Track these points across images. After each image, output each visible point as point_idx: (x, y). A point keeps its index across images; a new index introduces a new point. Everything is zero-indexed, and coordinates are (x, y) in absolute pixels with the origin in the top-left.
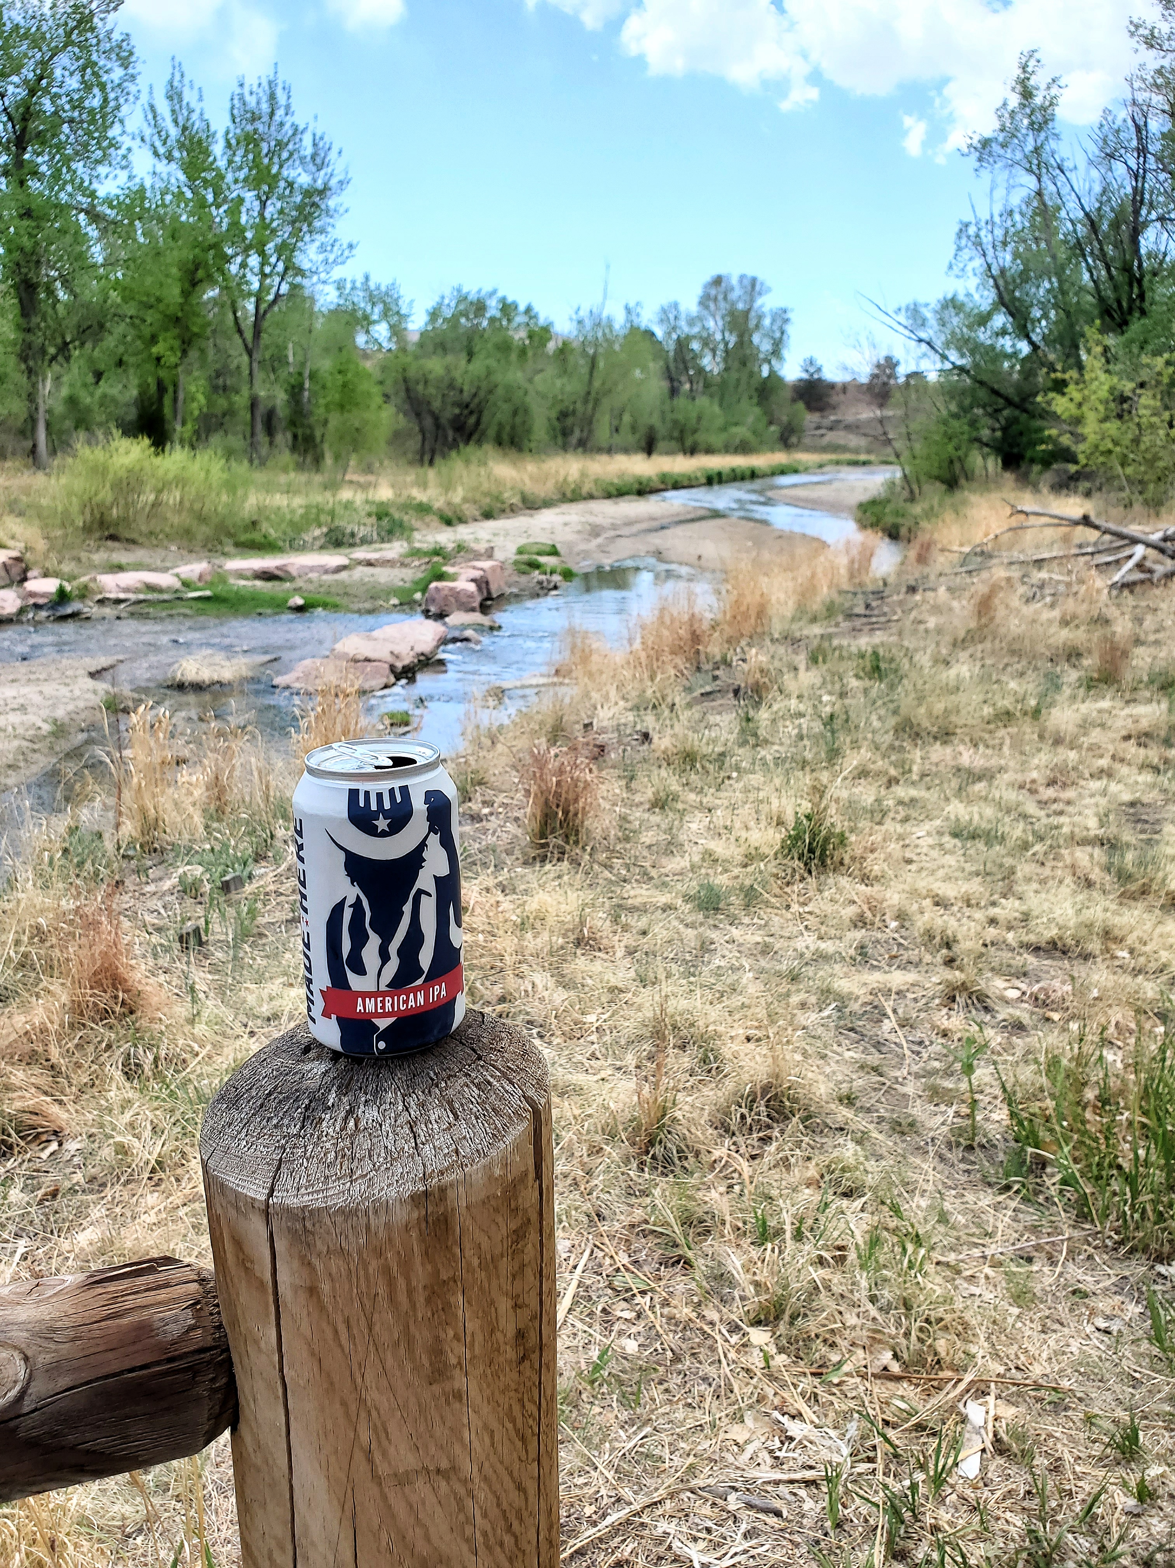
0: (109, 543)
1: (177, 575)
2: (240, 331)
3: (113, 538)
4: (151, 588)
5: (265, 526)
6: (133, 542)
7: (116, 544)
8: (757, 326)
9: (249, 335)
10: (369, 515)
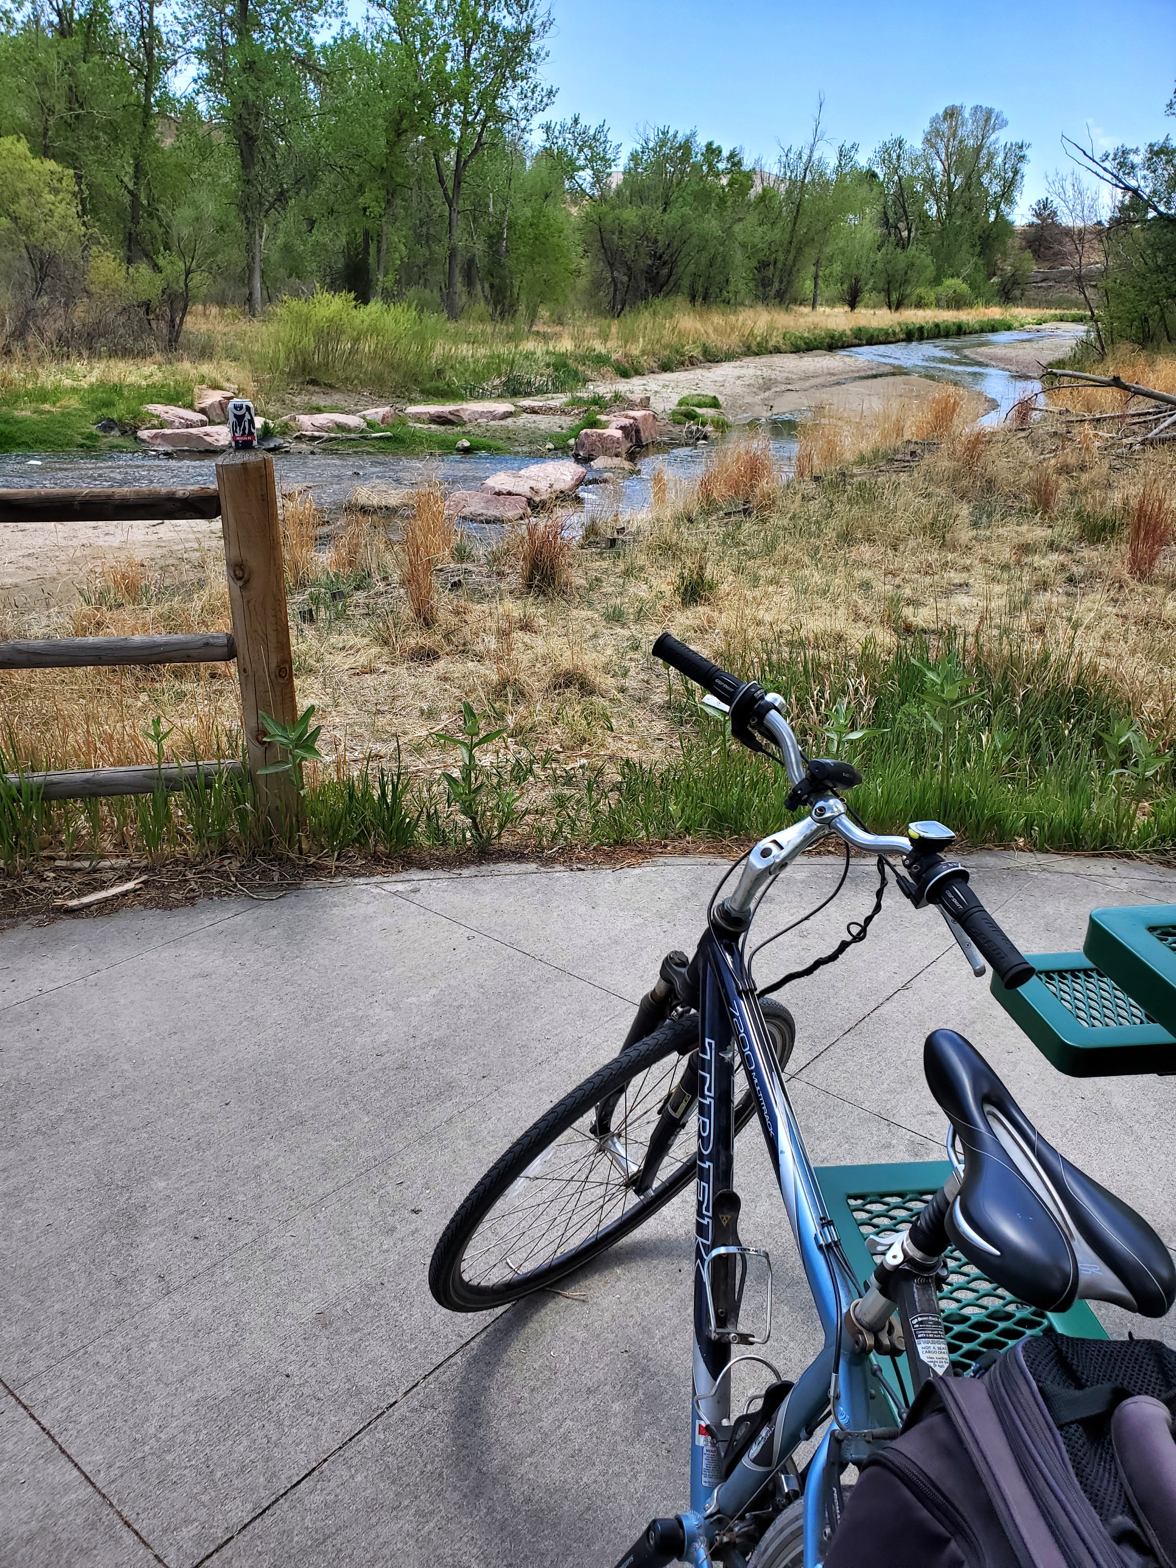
0: (310, 387)
1: (364, 417)
2: (442, 181)
3: (313, 382)
4: (341, 427)
5: (449, 374)
6: (331, 386)
7: (317, 389)
8: (989, 165)
9: (450, 184)
10: (548, 365)
